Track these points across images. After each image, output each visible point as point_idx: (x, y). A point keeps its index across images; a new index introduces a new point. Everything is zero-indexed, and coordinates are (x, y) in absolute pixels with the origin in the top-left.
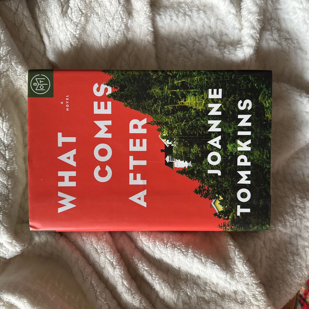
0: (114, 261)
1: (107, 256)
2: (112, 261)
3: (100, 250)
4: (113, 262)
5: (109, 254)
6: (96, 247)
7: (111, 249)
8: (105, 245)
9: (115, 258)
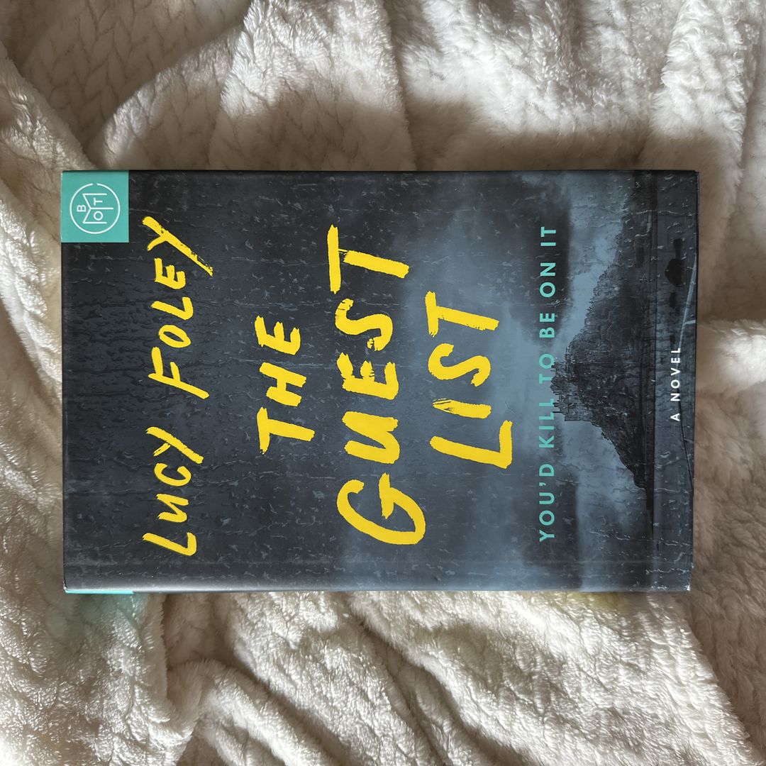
0: (417, 757)
1: (400, 745)
2: (412, 755)
3: (379, 730)
4: (414, 760)
5: (404, 739)
6: (370, 724)
7: (406, 729)
8: (392, 720)
9: (420, 749)
